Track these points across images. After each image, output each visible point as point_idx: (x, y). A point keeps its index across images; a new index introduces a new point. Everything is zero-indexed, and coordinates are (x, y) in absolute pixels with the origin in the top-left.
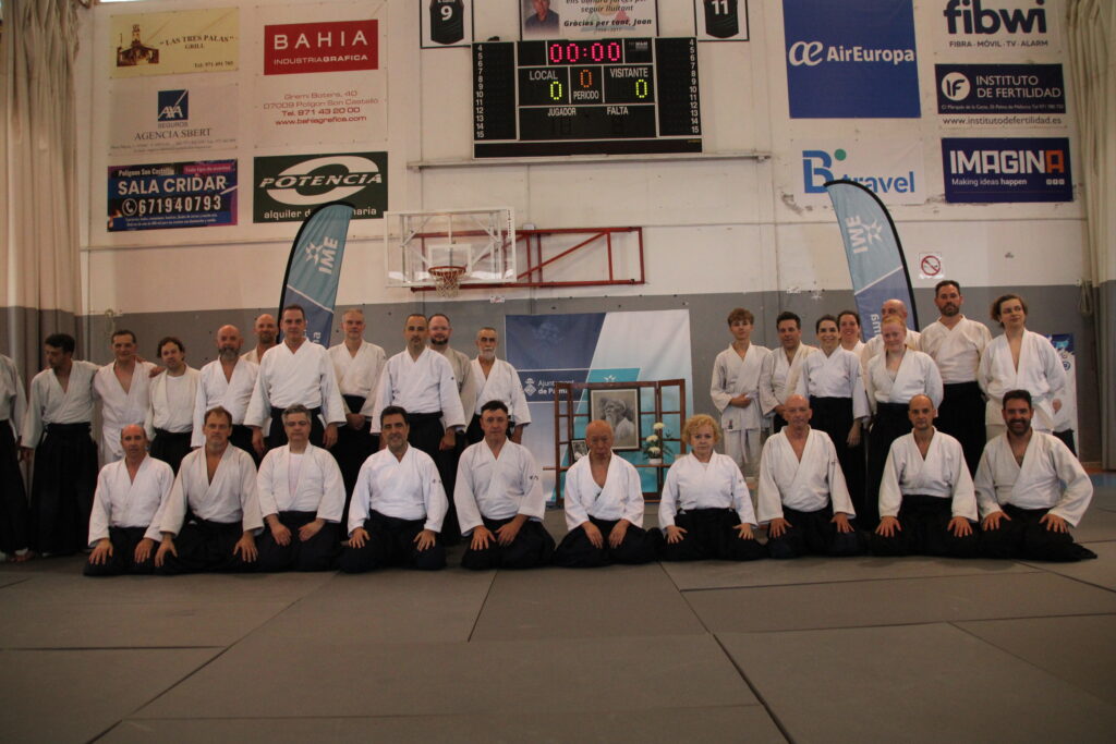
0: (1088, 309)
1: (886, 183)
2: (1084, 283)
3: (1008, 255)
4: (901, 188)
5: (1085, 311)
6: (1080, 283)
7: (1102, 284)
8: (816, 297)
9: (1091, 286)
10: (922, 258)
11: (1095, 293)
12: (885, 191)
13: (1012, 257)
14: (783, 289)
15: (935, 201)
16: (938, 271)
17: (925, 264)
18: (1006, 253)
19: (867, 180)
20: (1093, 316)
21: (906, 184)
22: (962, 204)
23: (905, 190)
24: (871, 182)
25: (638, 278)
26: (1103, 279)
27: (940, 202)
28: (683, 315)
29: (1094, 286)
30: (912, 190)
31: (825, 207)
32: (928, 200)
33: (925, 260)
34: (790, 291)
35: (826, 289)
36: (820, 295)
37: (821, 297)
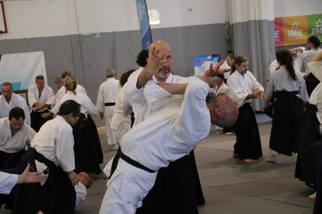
0: (228, 35)
2: (226, 22)
3: (190, 10)
5: (227, 36)
6: (224, 22)
7: (234, 24)
8: (97, 36)
9: (229, 23)
11: (231, 28)
13: (192, 10)
14: (80, 33)
16: (156, 20)
18: (189, 9)
20: (230, 39)
25: (4, 30)
26: (234, 22)
28: (40, 54)
29: (231, 24)
34: (84, 34)
35: (102, 32)
36: (99, 35)
37: (100, 36)
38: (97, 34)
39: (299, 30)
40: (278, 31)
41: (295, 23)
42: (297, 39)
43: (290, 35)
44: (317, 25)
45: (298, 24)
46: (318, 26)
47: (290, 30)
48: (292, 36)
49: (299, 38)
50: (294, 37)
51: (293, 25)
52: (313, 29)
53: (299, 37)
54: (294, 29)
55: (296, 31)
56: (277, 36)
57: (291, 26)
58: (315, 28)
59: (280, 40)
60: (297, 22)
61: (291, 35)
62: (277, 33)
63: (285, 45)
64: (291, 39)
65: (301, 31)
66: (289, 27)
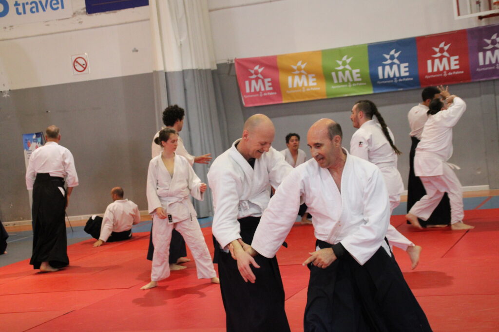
1: (44, 4)
3: (135, 50)
4: (55, 7)
8: (5, 95)
10: (73, 60)
12: (44, 10)
13: (137, 51)
15: (79, 13)
16: (85, 68)
17: (76, 64)
18: (132, 49)
19: (31, 4)
21: (58, 3)
22: (99, 13)
23: (57, 8)
24: (34, 5)
27: (82, 14)
30: (63, 7)
31: (5, 28)
32: (74, 14)
33: (75, 61)
35: (11, 89)
36: (8, 94)
37: (9, 96)
38: (4, 92)
39: (310, 76)
40: (269, 80)
41: (299, 64)
42: (304, 91)
43: (290, 86)
44: (339, 66)
45: (303, 66)
46: (341, 68)
47: (293, 75)
48: (295, 86)
49: (308, 90)
50: (298, 88)
51: (295, 68)
52: (334, 74)
53: (308, 87)
54: (300, 75)
55: (304, 78)
56: (270, 86)
57: (293, 70)
58: (337, 72)
59: (275, 93)
60: (303, 63)
61: (293, 85)
62: (269, 82)
63: (284, 101)
64: (294, 92)
65: (313, 77)
66: (290, 71)
